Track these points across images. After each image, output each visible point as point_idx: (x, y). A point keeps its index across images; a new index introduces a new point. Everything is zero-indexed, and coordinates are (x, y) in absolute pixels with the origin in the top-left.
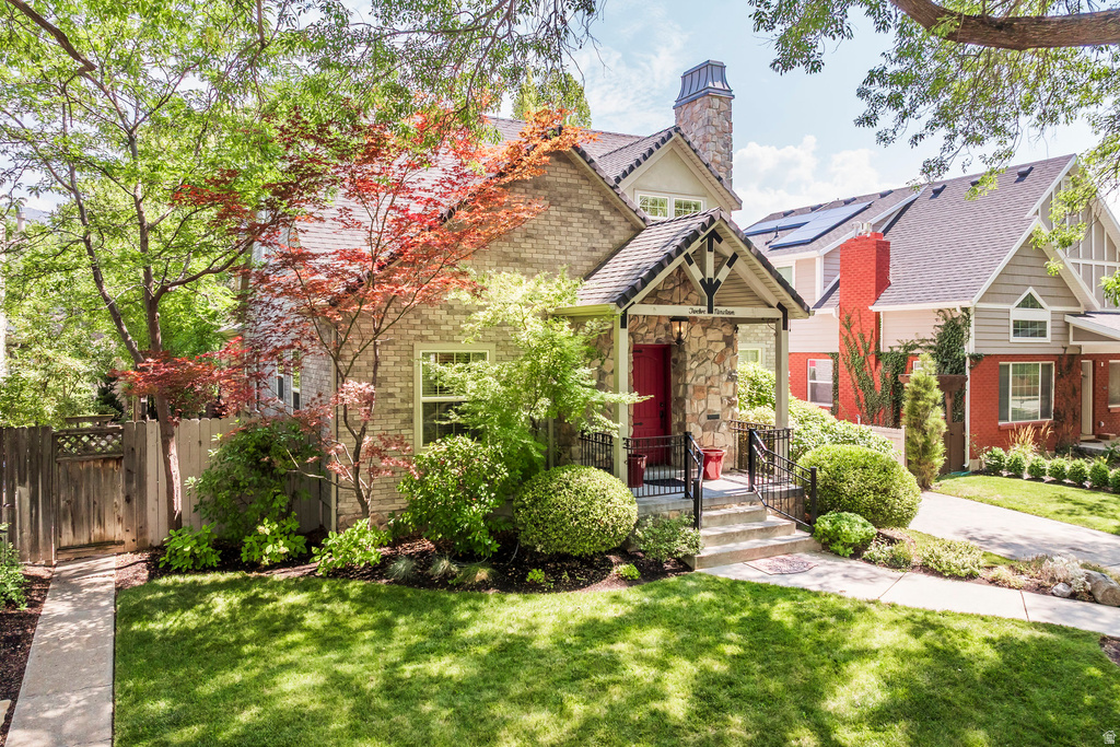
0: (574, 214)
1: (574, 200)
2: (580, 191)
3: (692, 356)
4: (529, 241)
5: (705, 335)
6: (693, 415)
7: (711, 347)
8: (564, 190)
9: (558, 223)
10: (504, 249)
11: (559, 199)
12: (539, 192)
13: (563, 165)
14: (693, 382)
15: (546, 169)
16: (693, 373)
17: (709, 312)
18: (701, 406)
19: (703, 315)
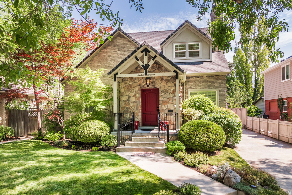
0: (126, 52)
1: (126, 48)
2: (128, 45)
3: (162, 91)
4: (112, 61)
5: (167, 84)
6: (162, 110)
7: (169, 88)
8: (123, 45)
9: (121, 55)
10: (105, 64)
11: (121, 48)
12: (115, 47)
13: (122, 38)
14: (162, 99)
15: (117, 41)
16: (162, 97)
17: (145, 75)
18: (165, 107)
19: (143, 76)
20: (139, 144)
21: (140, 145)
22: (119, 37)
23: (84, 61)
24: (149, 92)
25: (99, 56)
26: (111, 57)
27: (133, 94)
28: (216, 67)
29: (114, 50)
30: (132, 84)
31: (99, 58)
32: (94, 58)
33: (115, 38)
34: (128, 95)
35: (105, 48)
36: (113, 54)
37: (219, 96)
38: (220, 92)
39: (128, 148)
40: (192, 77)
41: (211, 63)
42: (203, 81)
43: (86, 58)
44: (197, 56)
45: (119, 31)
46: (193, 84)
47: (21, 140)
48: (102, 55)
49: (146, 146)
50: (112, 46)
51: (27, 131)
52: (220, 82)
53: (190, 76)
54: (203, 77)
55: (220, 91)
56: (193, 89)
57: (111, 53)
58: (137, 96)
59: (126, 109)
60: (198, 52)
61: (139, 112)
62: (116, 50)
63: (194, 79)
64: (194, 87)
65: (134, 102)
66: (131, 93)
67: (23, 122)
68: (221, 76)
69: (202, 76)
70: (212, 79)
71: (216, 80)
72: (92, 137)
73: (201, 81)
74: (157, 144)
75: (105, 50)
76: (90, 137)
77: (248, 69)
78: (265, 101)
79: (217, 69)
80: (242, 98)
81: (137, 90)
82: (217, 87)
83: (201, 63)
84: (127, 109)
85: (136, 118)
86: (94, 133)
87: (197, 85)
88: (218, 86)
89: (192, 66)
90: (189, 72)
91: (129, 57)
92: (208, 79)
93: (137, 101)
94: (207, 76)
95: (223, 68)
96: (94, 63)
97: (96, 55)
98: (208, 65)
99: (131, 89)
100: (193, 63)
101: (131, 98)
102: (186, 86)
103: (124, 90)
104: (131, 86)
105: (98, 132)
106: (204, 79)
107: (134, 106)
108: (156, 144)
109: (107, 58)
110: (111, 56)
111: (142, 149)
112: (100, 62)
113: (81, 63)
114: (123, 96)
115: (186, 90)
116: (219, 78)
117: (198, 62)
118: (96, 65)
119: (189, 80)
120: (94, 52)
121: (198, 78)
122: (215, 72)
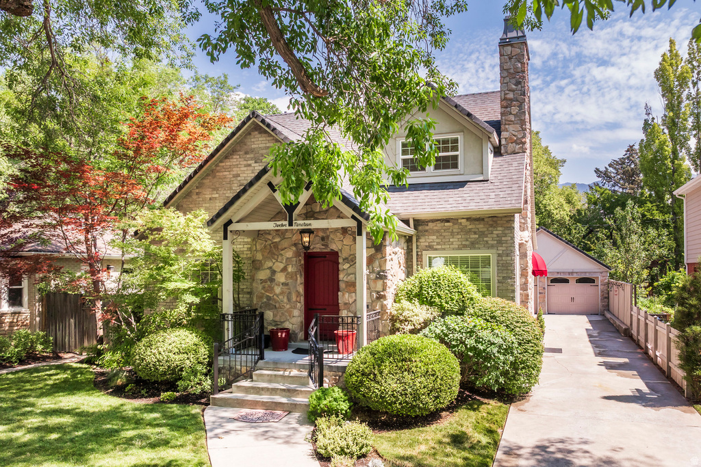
3: (344, 260)
6: (346, 304)
8: (265, 151)
12: (248, 156)
13: (263, 135)
14: (345, 279)
15: (252, 140)
16: (345, 272)
17: (289, 226)
18: (352, 298)
19: (284, 228)
20: (263, 389)
21: (263, 392)
22: (257, 133)
23: (180, 188)
24: (323, 258)
25: (214, 177)
26: (239, 178)
27: (282, 266)
28: (493, 195)
29: (245, 162)
30: (280, 241)
31: (215, 180)
32: (205, 181)
33: (248, 133)
34: (271, 268)
35: (226, 157)
36: (243, 172)
37: (498, 266)
38: (500, 258)
39: (234, 400)
40: (433, 221)
41: (486, 184)
42: (459, 230)
43: (185, 182)
44: (452, 168)
45: (253, 119)
46: (435, 237)
47: (63, 361)
48: (221, 174)
49: (276, 394)
50: (241, 153)
51: (82, 341)
52: (500, 232)
53: (429, 219)
54: (459, 221)
55: (499, 255)
56: (436, 249)
57: (238, 169)
58: (290, 269)
59: (265, 300)
60: (456, 157)
61: (295, 308)
62: (249, 162)
63: (439, 225)
64: (437, 245)
65: (282, 284)
66: (276, 264)
67: (72, 321)
68: (501, 217)
69: (456, 217)
70: (481, 226)
71: (490, 229)
72: (161, 369)
73: (454, 230)
74: (301, 391)
75: (228, 163)
76: (157, 369)
77: (678, 175)
78: (688, 264)
79: (494, 200)
80: (643, 254)
81: (291, 256)
82: (492, 247)
83: (461, 184)
84: (267, 299)
85: (288, 323)
86: (167, 362)
87: (443, 240)
88: (496, 242)
89: (436, 192)
90: (425, 210)
91: (251, 184)
92: (470, 227)
93: (289, 281)
94: (468, 219)
95: (509, 199)
96: (204, 193)
97: (208, 175)
98: (476, 191)
99: (277, 253)
100: (442, 184)
101: (276, 275)
102: (418, 244)
103: (263, 255)
104: (276, 245)
105: (176, 359)
106: (461, 227)
107: (282, 293)
108: (298, 390)
109: (230, 181)
110: (238, 175)
111: (263, 402)
112: (215, 189)
113: (175, 193)
114: (259, 269)
115: (419, 253)
116: (497, 224)
117: (455, 184)
118: (208, 196)
119: (427, 228)
120: (201, 167)
121: (447, 224)
122: (486, 208)
